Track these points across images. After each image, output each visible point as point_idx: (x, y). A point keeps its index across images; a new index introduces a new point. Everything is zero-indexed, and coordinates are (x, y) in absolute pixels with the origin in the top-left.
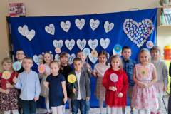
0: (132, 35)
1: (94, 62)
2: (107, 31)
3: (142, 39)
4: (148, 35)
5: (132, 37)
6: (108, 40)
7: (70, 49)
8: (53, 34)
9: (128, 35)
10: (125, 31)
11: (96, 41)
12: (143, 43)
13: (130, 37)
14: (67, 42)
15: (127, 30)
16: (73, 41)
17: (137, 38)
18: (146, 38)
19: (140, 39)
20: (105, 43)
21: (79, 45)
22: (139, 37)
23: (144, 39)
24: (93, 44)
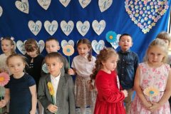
0: (137, 15)
2: (102, 10)
3: (149, 22)
4: (159, 17)
5: (137, 18)
6: (103, 23)
7: (51, 33)
8: (27, 12)
9: (131, 16)
10: (128, 10)
11: (87, 23)
12: (150, 27)
13: (133, 19)
14: (47, 24)
15: (130, 8)
16: (55, 23)
17: (142, 21)
18: (156, 20)
19: (147, 22)
20: (99, 27)
21: (63, 29)
22: (146, 19)
23: (152, 21)
24: (83, 28)
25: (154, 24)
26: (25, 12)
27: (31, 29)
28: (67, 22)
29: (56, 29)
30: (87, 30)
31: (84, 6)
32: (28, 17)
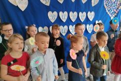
0: (109, 9)
2: (93, 5)
4: (118, 10)
5: (109, 11)
6: (93, 13)
7: (64, 21)
9: (107, 9)
10: (105, 6)
11: (85, 13)
13: (107, 11)
14: (61, 13)
15: (106, 4)
17: (111, 12)
18: (117, 12)
19: (113, 13)
20: (91, 16)
22: (113, 11)
23: (115, 12)
24: (82, 16)
25: (116, 14)
28: (73, 13)
31: (84, 2)
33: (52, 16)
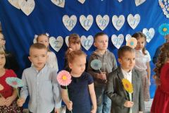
1: (118, 47)
2: (137, 4)
6: (137, 17)
7: (87, 29)
8: (62, 6)
9: (164, 10)
10: (161, 4)
11: (122, 17)
13: (165, 13)
14: (82, 18)
15: (163, 2)
16: (90, 17)
20: (134, 21)
21: (99, 24)
24: (118, 22)
26: (60, 6)
27: (66, 24)
28: (103, 16)
29: (91, 24)
30: (122, 24)
32: (62, 12)
33: (69, 22)
